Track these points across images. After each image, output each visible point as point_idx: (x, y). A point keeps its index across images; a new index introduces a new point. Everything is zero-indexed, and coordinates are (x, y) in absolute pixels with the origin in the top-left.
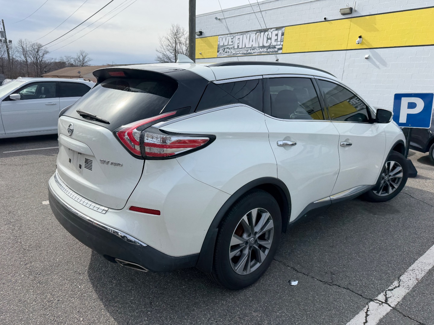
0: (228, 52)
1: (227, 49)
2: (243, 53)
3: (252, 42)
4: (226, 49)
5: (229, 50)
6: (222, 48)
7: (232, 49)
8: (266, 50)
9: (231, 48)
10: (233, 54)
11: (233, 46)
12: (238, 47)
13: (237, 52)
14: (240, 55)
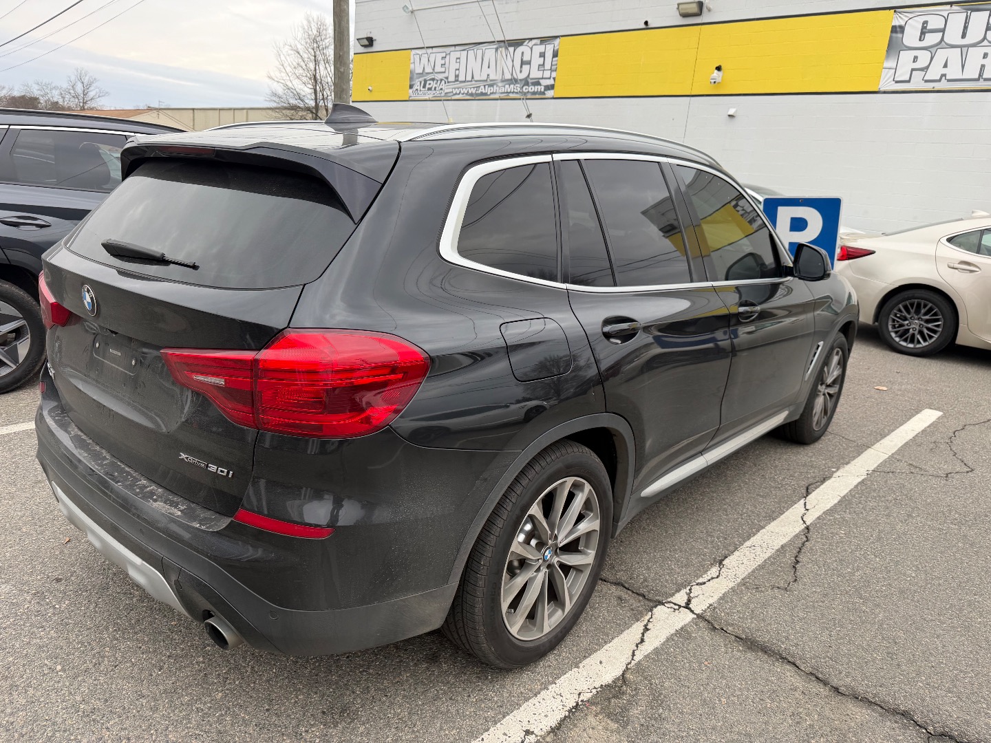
0: (433, 89)
1: (431, 82)
2: (467, 94)
3: (489, 67)
4: (428, 82)
5: (436, 83)
6: (420, 79)
7: (443, 82)
8: (519, 89)
9: (441, 80)
10: (446, 93)
11: (446, 75)
12: (457, 79)
13: (454, 90)
14: (461, 96)
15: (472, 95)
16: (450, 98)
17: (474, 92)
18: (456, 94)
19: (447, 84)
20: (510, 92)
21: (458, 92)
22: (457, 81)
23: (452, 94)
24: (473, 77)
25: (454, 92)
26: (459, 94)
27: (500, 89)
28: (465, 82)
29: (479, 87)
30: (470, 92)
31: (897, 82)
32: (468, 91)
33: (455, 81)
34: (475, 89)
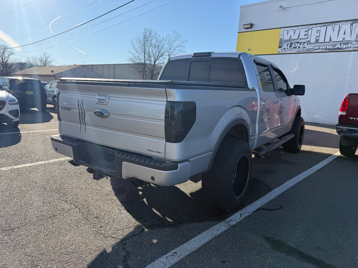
0: (297, 47)
1: (297, 44)
2: (326, 49)
3: (345, 34)
4: (294, 44)
5: (300, 45)
6: (287, 43)
7: (306, 44)
9: (304, 43)
10: (307, 49)
11: (309, 40)
12: (317, 41)
13: (314, 47)
14: (320, 50)
15: (329, 49)
16: (311, 52)
17: (331, 47)
18: (316, 49)
19: (309, 45)
21: (318, 48)
22: (318, 42)
23: (313, 49)
24: (330, 40)
25: (315, 48)
26: (319, 49)
27: (353, 45)
28: (324, 42)
29: (336, 45)
30: (328, 48)
32: (326, 47)
33: (316, 42)
34: (332, 46)
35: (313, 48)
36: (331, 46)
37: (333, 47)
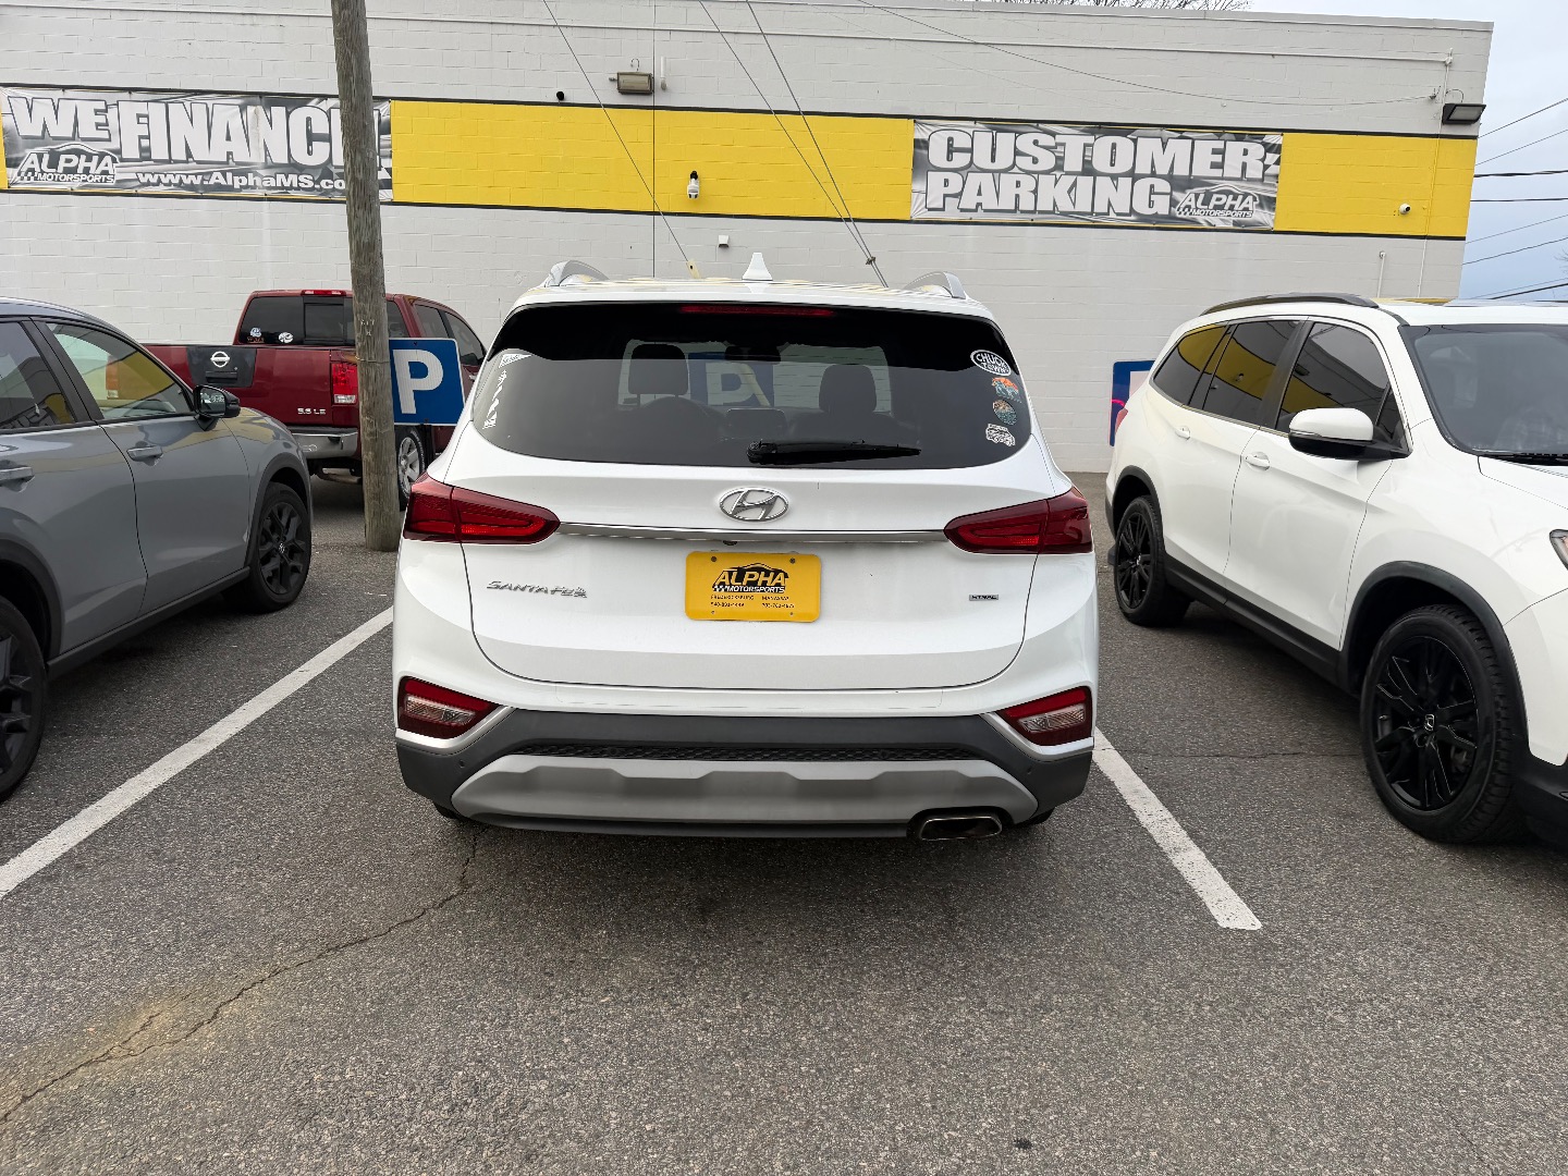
0: (80, 171)
1: (74, 158)
2: (180, 184)
3: (228, 138)
4: (63, 157)
5: (88, 160)
6: (39, 150)
8: (311, 184)
10: (118, 181)
11: (115, 145)
12: (145, 155)
13: (140, 175)
14: (161, 189)
15: (192, 187)
16: (133, 191)
17: (197, 181)
18: (148, 184)
19: (120, 164)
20: (291, 188)
21: (155, 180)
22: (149, 159)
23: (138, 183)
24: (189, 155)
25: (143, 180)
26: (157, 185)
27: (262, 182)
28: (169, 161)
29: (211, 173)
30: (187, 181)
31: (930, 210)
32: (181, 181)
33: (142, 159)
34: (200, 177)
35: (138, 179)
36: (196, 175)
37: (203, 180)
